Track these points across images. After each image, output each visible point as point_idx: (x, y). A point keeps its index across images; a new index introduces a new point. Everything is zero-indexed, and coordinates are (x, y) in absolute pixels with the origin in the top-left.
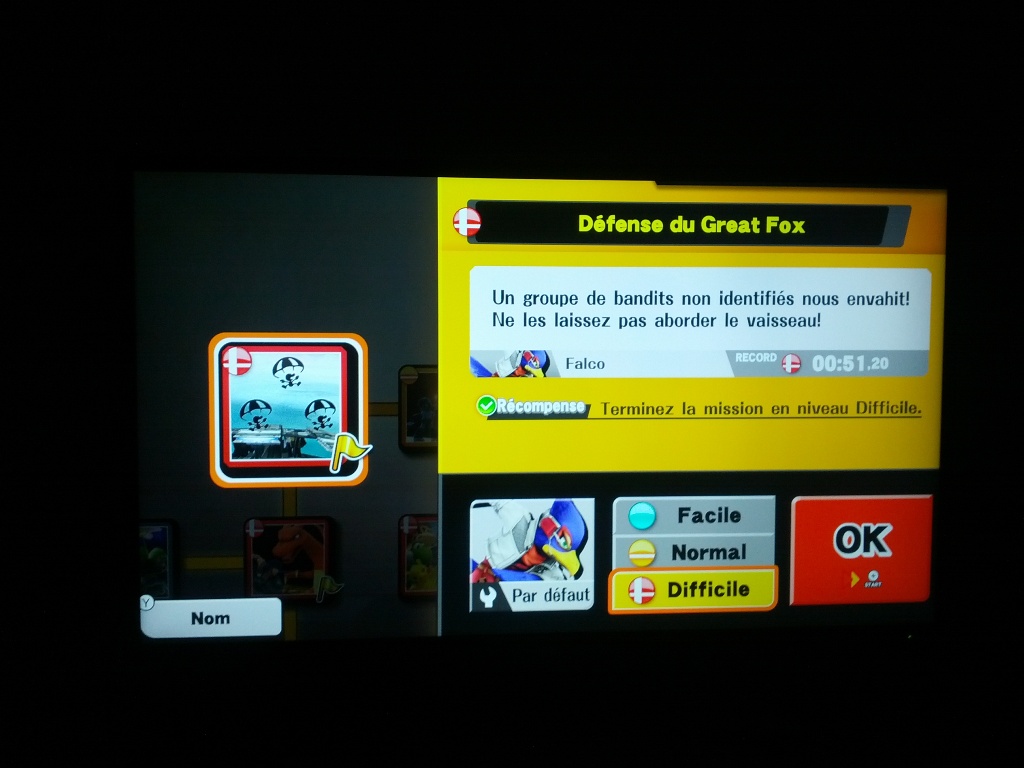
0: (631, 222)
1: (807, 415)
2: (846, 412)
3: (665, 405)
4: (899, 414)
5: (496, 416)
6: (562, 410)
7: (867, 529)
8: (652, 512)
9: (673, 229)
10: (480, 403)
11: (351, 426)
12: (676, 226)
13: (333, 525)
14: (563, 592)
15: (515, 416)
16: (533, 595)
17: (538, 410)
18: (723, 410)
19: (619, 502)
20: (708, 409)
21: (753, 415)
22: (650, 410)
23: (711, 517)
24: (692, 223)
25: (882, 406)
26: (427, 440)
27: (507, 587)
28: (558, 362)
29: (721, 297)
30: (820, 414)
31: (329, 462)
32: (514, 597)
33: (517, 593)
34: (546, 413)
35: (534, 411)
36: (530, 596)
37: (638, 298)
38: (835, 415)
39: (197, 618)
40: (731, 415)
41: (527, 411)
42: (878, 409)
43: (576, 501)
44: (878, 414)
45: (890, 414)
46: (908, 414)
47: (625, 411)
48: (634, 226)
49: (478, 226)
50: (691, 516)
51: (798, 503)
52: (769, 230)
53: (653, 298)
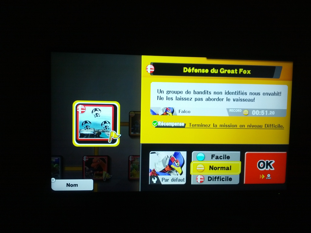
0: (199, 70)
1: (250, 128)
2: (262, 127)
3: (208, 124)
4: (277, 128)
5: (158, 127)
6: (177, 125)
7: (267, 162)
8: (203, 156)
9: (212, 72)
10: (153, 123)
11: (115, 129)
12: (212, 71)
13: (109, 158)
14: (177, 179)
15: (164, 127)
16: (168, 180)
17: (170, 125)
18: (225, 126)
19: (194, 153)
20: (221, 126)
21: (234, 128)
22: (204, 126)
23: (221, 158)
24: (217, 70)
25: (272, 125)
26: (137, 133)
27: (160, 177)
28: (176, 111)
29: (225, 92)
30: (254, 128)
31: (108, 139)
32: (162, 180)
33: (163, 179)
34: (172, 126)
35: (169, 125)
36: (167, 180)
37: (201, 92)
38: (259, 128)
39: (68, 185)
40: (228, 127)
41: (167, 125)
42: (271, 126)
43: (181, 152)
44: (271, 128)
45: (275, 128)
46: (280, 128)
47: (196, 126)
48: (200, 71)
49: (153, 70)
50: (215, 157)
51: (247, 154)
52: (240, 73)
53: (205, 92)
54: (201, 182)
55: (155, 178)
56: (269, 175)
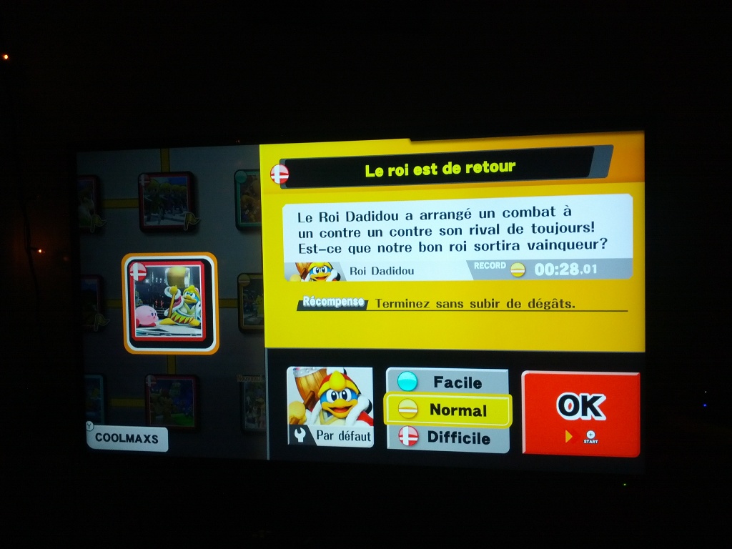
6: (348, 305)
7: (584, 398)
8: (415, 380)
14: (352, 434)
17: (331, 304)
19: (390, 371)
23: (459, 384)
27: (313, 429)
32: (318, 435)
33: (320, 433)
34: (337, 306)
35: (328, 305)
36: (329, 436)
41: (324, 305)
49: (287, 177)
50: (444, 383)
51: (527, 376)
54: (411, 443)
55: (301, 429)
56: (591, 434)
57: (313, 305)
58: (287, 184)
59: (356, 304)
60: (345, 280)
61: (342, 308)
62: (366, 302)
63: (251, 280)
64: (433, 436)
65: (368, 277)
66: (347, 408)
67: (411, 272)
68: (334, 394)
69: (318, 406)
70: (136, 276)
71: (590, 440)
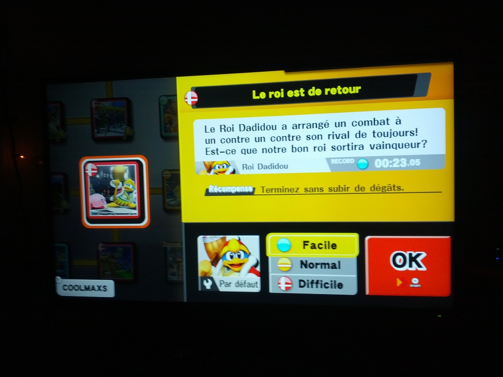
5: (208, 193)
6: (241, 191)
7: (410, 255)
14: (245, 283)
16: (230, 283)
17: (229, 191)
23: (321, 246)
32: (221, 284)
34: (233, 192)
41: (224, 191)
49: (196, 100)
50: (310, 245)
51: (370, 240)
54: (287, 288)
55: (209, 280)
56: (415, 281)
57: (216, 191)
58: (197, 105)
59: (247, 191)
60: (238, 173)
61: (237, 194)
62: (254, 189)
63: (172, 174)
64: (302, 283)
65: (256, 171)
66: (241, 265)
67: (286, 167)
68: (232, 255)
69: (221, 263)
70: (90, 172)
71: (415, 284)
